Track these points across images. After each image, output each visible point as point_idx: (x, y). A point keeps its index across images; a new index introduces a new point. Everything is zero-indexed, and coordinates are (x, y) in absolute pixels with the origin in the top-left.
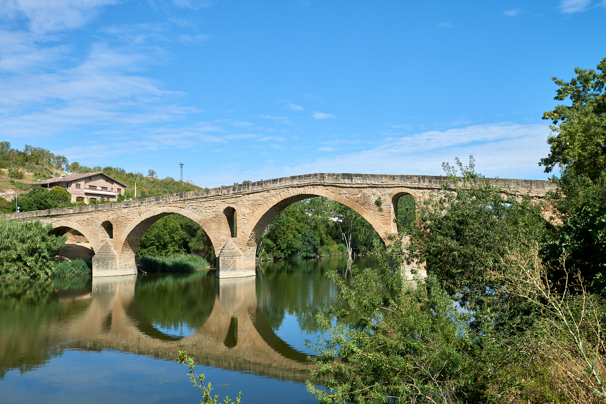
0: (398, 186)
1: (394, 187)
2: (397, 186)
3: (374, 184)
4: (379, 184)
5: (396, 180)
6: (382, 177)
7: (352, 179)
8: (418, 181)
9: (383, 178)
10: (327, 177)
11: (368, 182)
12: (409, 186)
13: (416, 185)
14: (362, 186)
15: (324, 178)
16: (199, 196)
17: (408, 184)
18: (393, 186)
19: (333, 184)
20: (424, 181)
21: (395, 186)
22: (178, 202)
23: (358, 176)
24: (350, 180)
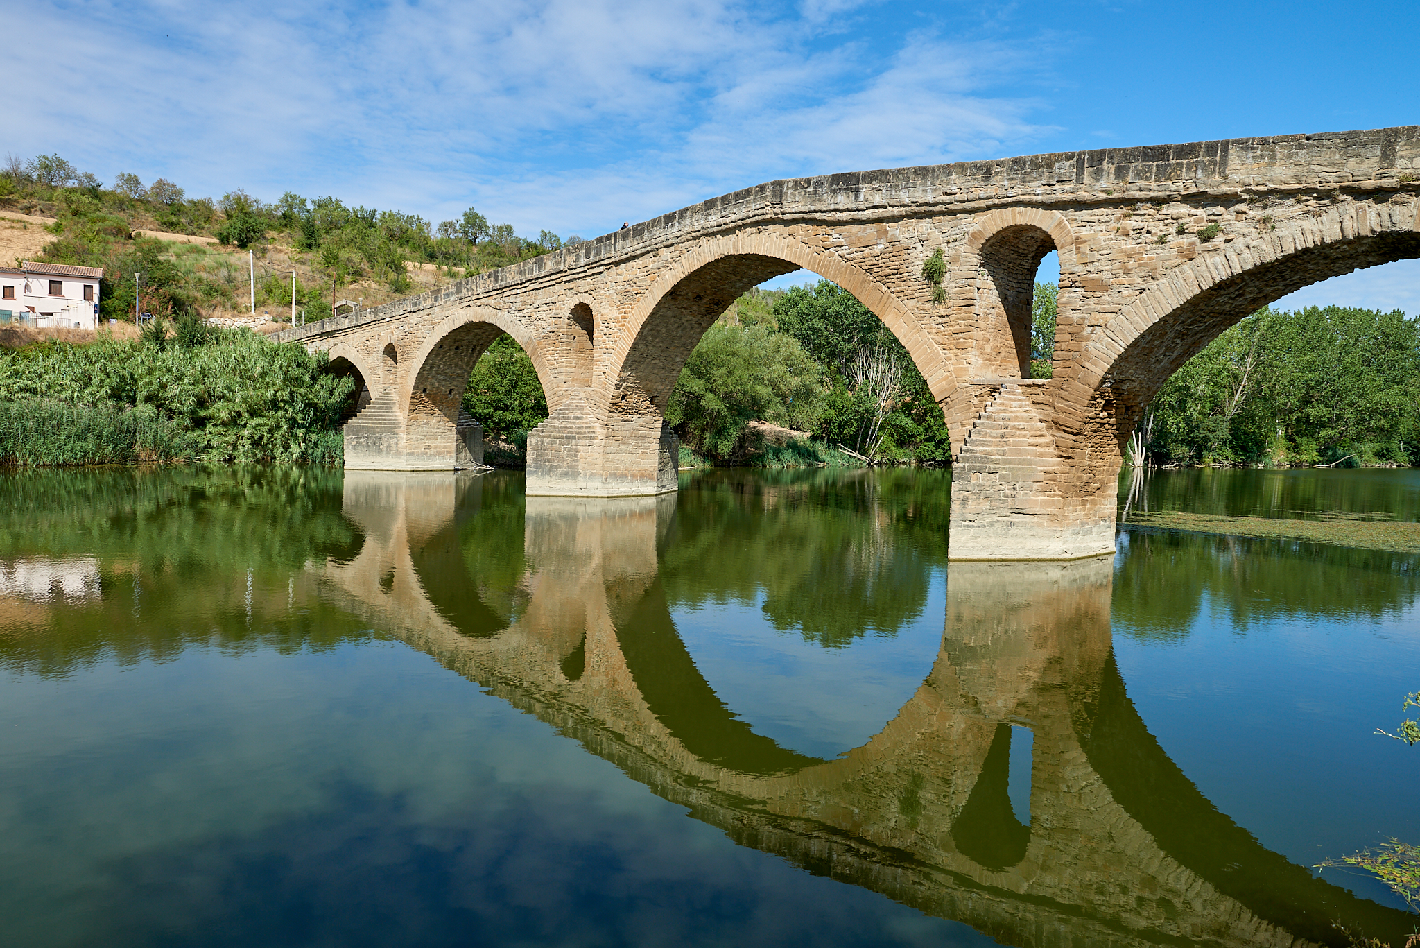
1: (989, 208)
2: (997, 201)
3: (921, 200)
4: (937, 200)
5: (996, 180)
6: (949, 174)
7: (857, 191)
8: (1074, 177)
9: (954, 176)
10: (790, 191)
11: (905, 196)
12: (1039, 198)
13: (1064, 192)
14: (885, 215)
15: (781, 197)
16: (525, 275)
17: (1039, 190)
18: (984, 204)
19: (806, 216)
20: (1097, 175)
21: (989, 202)
22: (491, 294)
24: (852, 196)
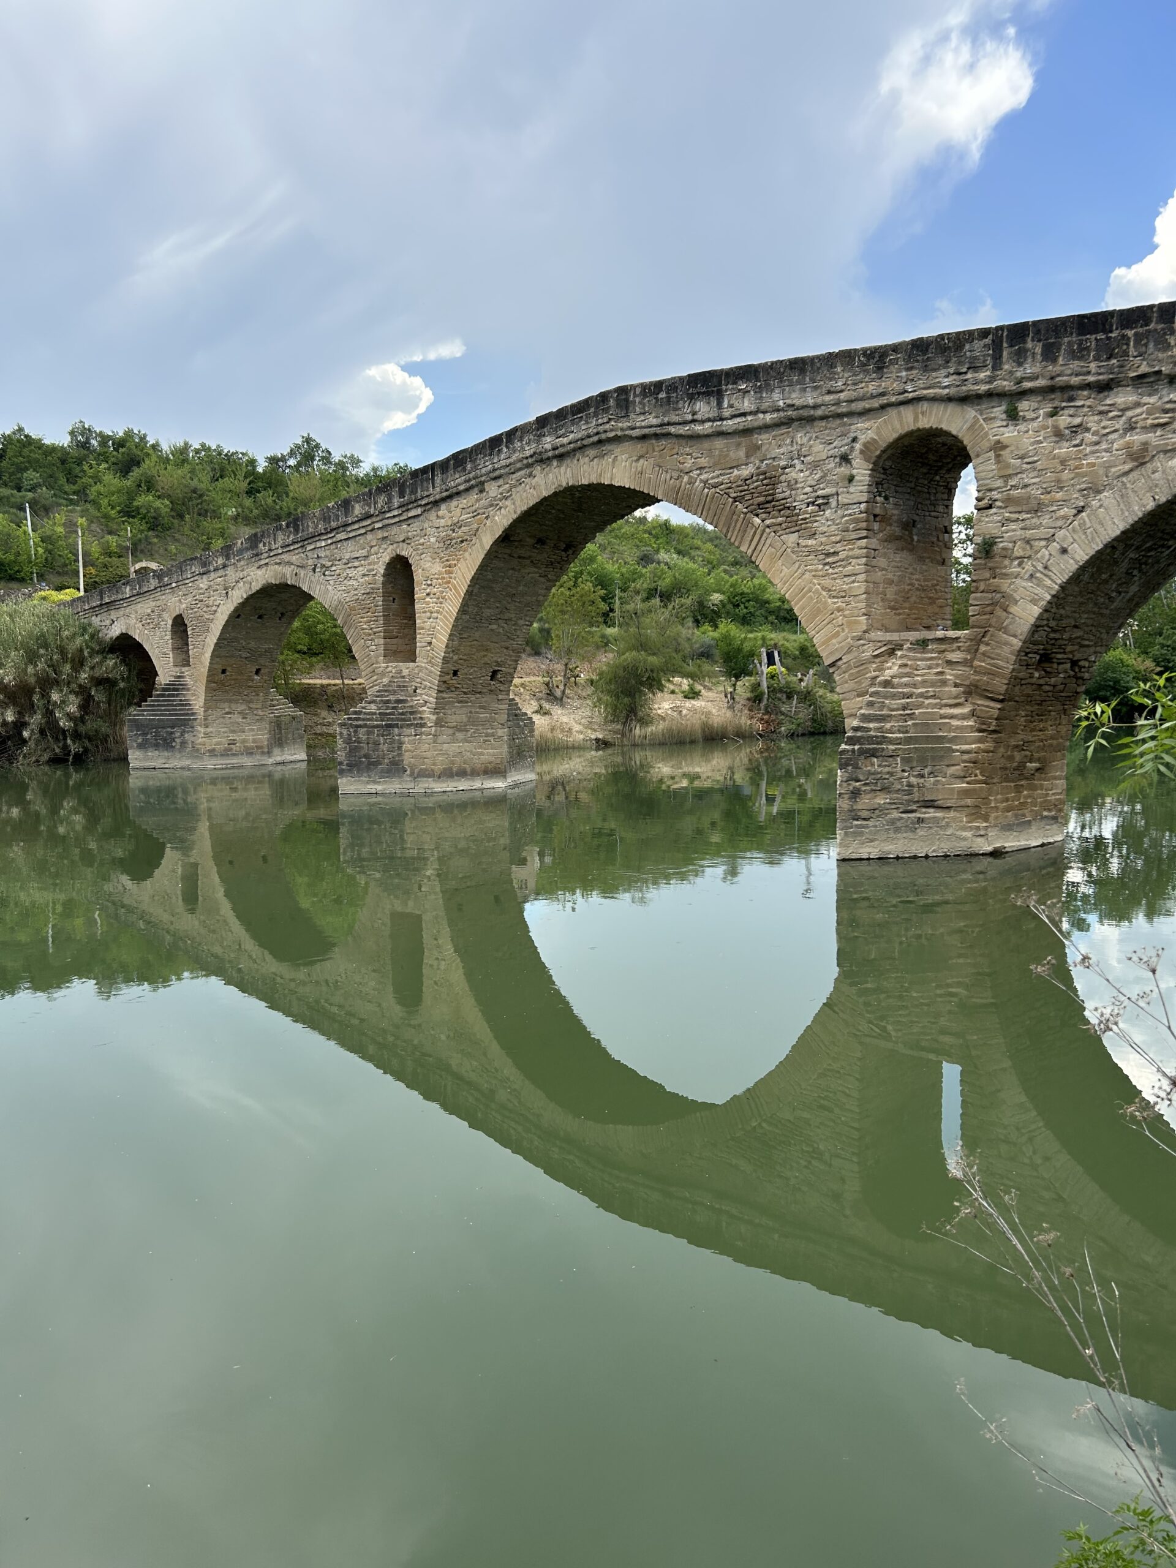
0: (901, 398)
1: (883, 407)
2: (893, 399)
3: (798, 403)
4: (818, 402)
5: (893, 371)
7: (719, 395)
8: (989, 361)
9: (838, 368)
10: (637, 400)
11: (777, 398)
12: (946, 391)
13: (979, 380)
14: (756, 424)
15: (627, 408)
16: (330, 522)
17: (944, 381)
18: (876, 403)
19: (658, 430)
20: (1020, 357)
21: (883, 400)
22: (292, 548)
23: (742, 378)
24: (714, 401)
